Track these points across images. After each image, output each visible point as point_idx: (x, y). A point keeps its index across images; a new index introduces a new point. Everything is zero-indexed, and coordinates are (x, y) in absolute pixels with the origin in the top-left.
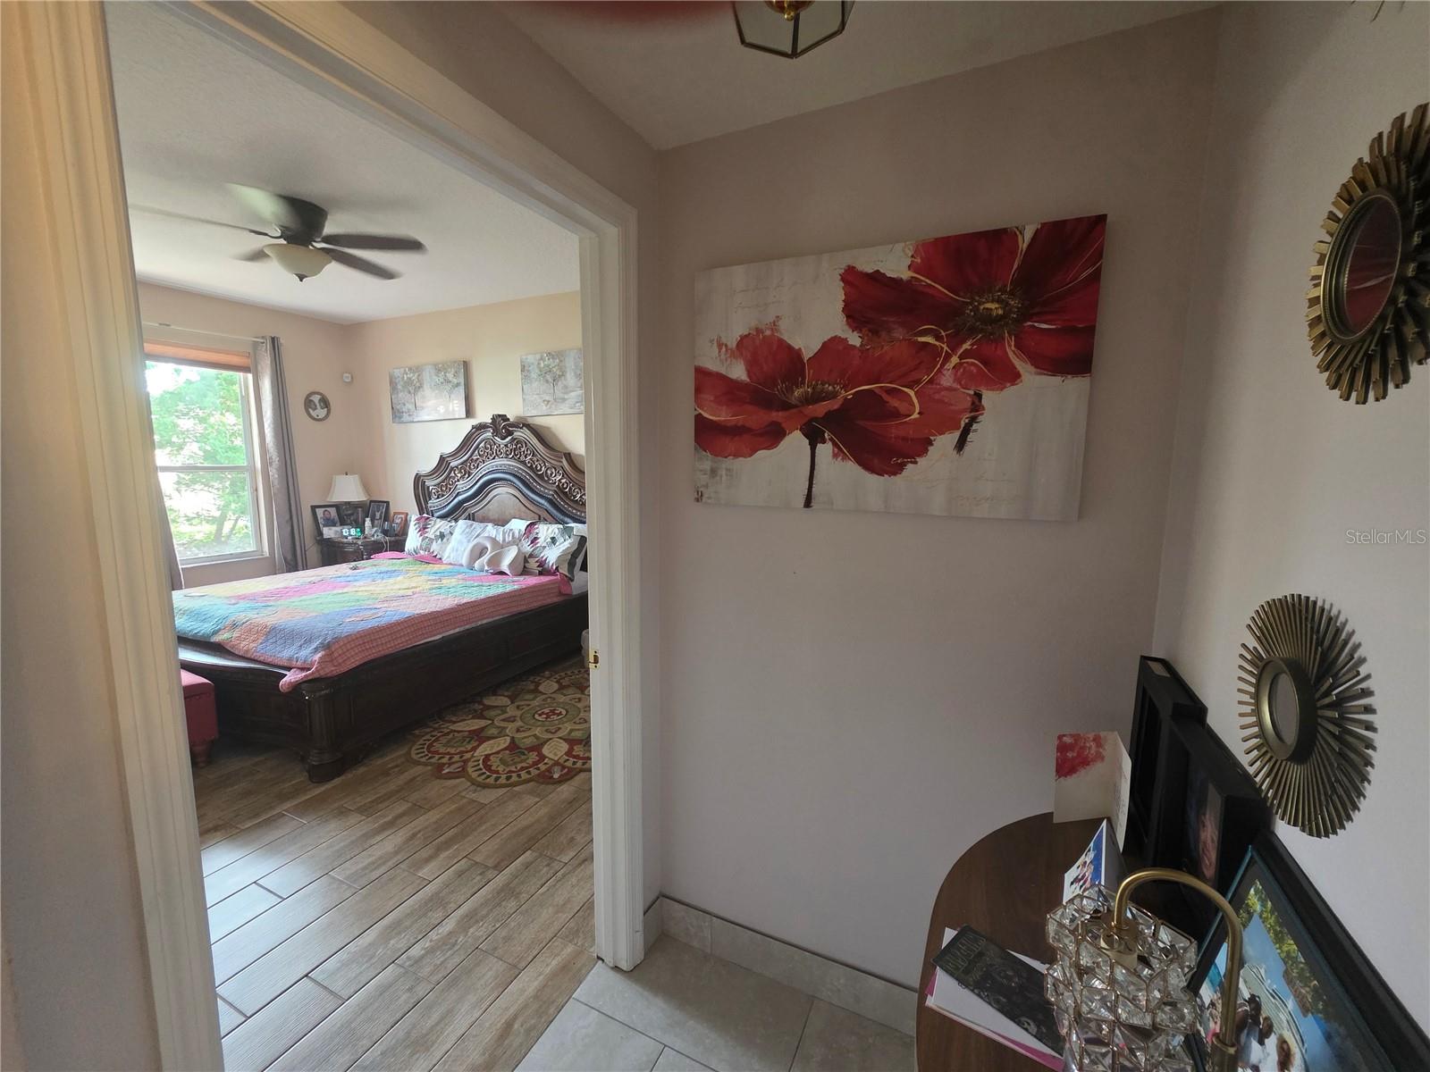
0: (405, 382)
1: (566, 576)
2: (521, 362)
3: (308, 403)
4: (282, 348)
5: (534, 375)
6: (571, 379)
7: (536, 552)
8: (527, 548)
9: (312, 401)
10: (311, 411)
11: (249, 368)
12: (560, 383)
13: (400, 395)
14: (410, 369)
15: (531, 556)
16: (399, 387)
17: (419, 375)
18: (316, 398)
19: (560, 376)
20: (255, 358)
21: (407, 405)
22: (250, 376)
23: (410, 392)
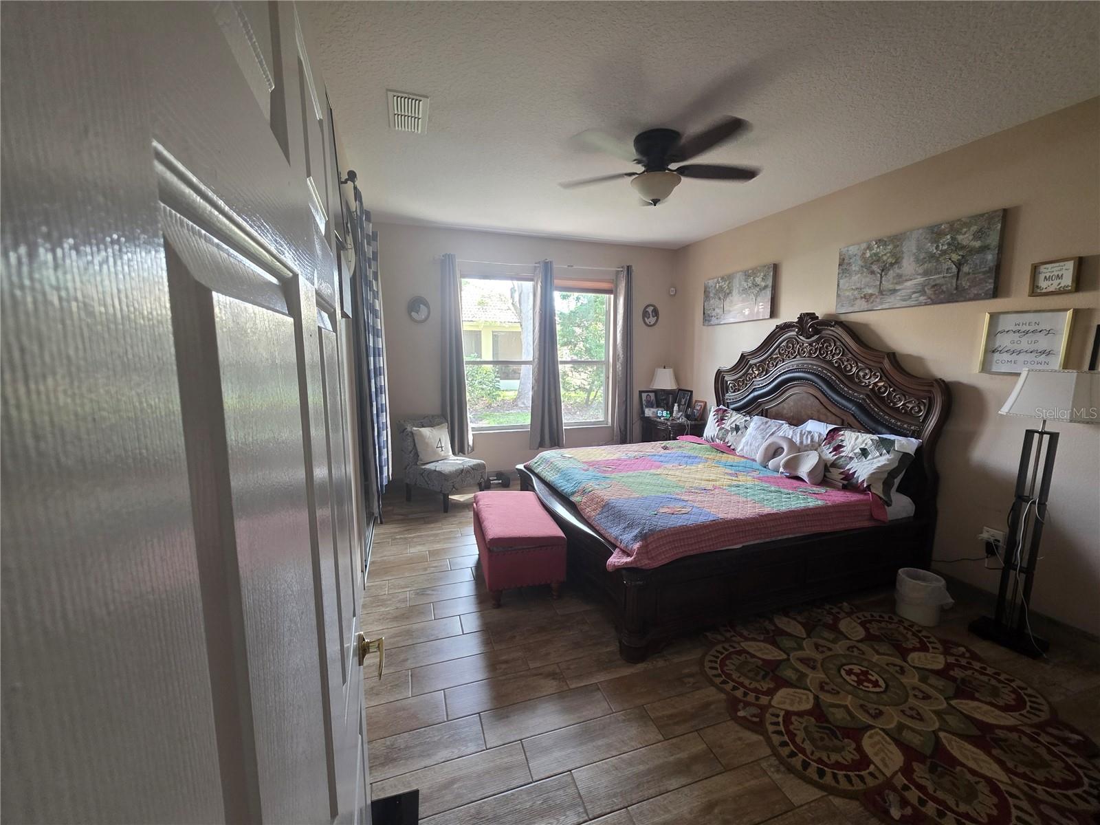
0: (717, 290)
1: (880, 498)
2: (840, 255)
3: (645, 314)
4: (633, 274)
5: (854, 268)
6: (908, 265)
7: (841, 462)
8: (829, 456)
9: (647, 311)
10: (646, 319)
11: (612, 291)
12: (891, 272)
13: (712, 302)
14: (722, 278)
15: (834, 465)
16: (712, 295)
17: (729, 283)
18: (650, 309)
19: (892, 265)
20: (616, 284)
21: (717, 310)
22: (612, 296)
23: (720, 299)
